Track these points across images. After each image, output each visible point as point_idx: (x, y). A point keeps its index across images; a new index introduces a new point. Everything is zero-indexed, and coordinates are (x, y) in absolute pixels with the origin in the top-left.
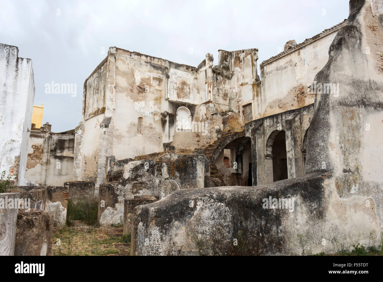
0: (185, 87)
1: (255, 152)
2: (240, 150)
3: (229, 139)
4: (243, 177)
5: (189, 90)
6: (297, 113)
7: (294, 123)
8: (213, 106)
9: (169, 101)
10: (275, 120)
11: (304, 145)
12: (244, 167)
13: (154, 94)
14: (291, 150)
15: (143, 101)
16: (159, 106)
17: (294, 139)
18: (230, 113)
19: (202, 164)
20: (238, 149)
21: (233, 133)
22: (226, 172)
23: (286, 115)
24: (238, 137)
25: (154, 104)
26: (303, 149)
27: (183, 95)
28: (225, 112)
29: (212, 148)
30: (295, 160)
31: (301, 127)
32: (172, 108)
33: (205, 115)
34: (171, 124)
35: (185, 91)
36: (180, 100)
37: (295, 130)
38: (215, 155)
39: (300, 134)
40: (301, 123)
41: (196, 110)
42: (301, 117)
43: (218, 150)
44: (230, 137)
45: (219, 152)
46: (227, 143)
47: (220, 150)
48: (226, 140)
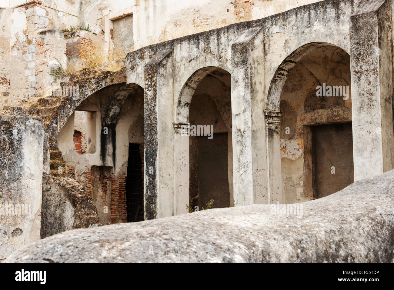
1: (152, 117)
2: (111, 114)
3: (89, 86)
4: (116, 175)
6: (259, 28)
7: (252, 50)
8: (44, 14)
10: (202, 44)
11: (269, 102)
12: (117, 151)
14: (243, 113)
17: (251, 87)
18: (83, 33)
19: (36, 141)
20: (107, 111)
21: (99, 72)
22: (78, 163)
23: (229, 33)
24: (111, 84)
26: (267, 109)
28: (70, 30)
29: (48, 107)
30: (253, 134)
31: (265, 61)
33: (25, 32)
37: (253, 66)
38: (56, 123)
39: (263, 77)
40: (265, 53)
42: (266, 38)
43: (63, 112)
44: (93, 81)
45: (66, 116)
46: (87, 95)
47: (69, 112)
48: (84, 89)
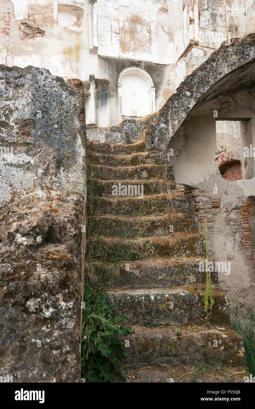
0: (139, 27)
3: (225, 58)
5: (148, 35)
8: (202, 55)
9: (99, 56)
13: (63, 39)
15: (33, 55)
16: (74, 66)
25: (63, 63)
27: (135, 44)
32: (107, 71)
34: (99, 102)
35: (139, 36)
36: (129, 56)
41: (166, 76)
43: (178, 103)
44: (231, 50)
45: (184, 110)
46: (221, 73)
47: (189, 104)
48: (214, 64)
